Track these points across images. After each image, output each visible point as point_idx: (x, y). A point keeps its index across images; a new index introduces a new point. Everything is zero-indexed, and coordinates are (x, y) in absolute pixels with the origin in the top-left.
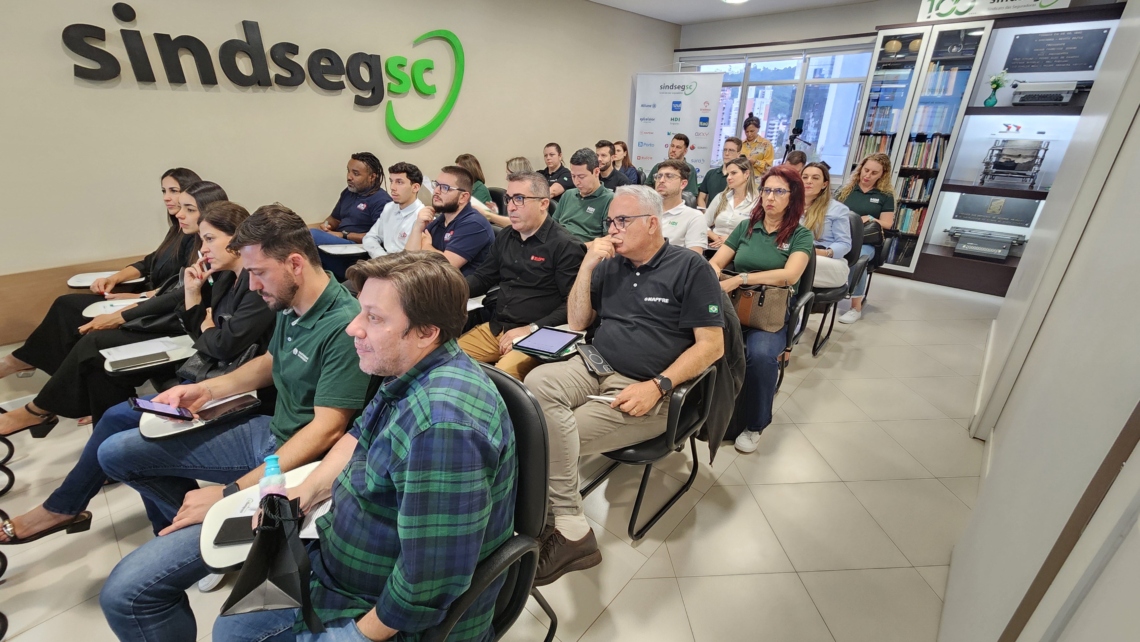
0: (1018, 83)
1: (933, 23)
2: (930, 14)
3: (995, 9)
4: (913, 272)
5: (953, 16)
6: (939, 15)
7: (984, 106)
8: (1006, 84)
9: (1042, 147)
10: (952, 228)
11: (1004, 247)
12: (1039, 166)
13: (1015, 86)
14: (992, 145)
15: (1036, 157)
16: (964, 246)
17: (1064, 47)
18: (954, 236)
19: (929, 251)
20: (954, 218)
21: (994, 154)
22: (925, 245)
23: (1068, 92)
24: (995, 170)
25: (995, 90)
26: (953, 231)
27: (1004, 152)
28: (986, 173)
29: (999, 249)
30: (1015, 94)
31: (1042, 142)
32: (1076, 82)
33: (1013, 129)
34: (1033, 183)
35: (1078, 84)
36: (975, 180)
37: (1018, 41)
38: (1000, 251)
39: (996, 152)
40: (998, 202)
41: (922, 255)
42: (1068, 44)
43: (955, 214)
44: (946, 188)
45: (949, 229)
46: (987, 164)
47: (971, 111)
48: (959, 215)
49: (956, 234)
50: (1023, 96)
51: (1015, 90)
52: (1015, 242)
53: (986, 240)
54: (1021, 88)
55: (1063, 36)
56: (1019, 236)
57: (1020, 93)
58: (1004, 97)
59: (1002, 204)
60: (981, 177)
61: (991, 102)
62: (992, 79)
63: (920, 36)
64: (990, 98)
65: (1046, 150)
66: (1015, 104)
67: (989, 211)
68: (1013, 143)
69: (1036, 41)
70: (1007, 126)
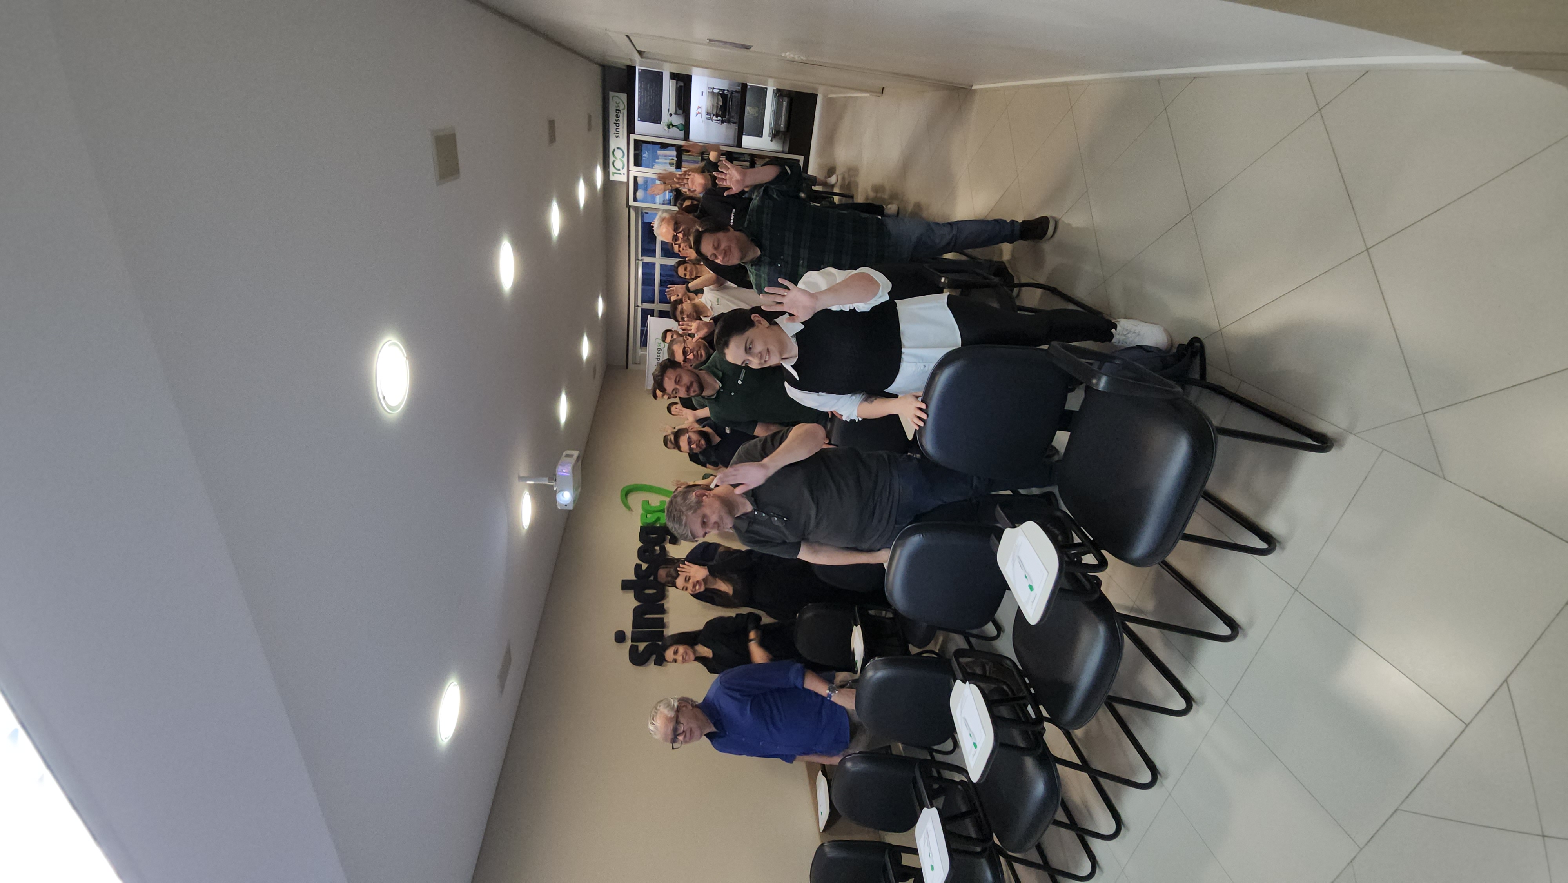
0: (669, 113)
1: (628, 171)
2: (622, 174)
3: (623, 135)
4: (803, 157)
5: (625, 159)
6: (623, 168)
7: (684, 131)
8: (670, 120)
9: (711, 91)
10: (769, 136)
11: (781, 100)
12: (724, 90)
13: (671, 115)
14: (710, 120)
15: (718, 93)
16: (782, 126)
17: (647, 91)
18: (775, 134)
19: (787, 149)
20: (762, 137)
21: (716, 119)
22: (783, 152)
23: (677, 83)
24: (727, 116)
25: (673, 126)
26: (771, 135)
27: (715, 113)
28: (729, 122)
29: (783, 103)
30: (676, 113)
31: (709, 92)
32: (671, 80)
33: (700, 110)
34: (736, 91)
35: (672, 79)
36: (734, 127)
37: (642, 119)
38: (784, 103)
39: (715, 118)
40: (749, 110)
41: (790, 152)
42: (646, 89)
43: (759, 137)
44: (739, 144)
45: (770, 138)
46: (723, 122)
47: (686, 137)
48: (759, 134)
49: (774, 133)
50: (678, 109)
51: (673, 115)
52: (778, 95)
53: (777, 113)
54: (672, 111)
55: (641, 94)
56: (773, 93)
57: (676, 110)
58: (677, 120)
59: (751, 107)
60: (732, 124)
61: (681, 127)
62: (666, 129)
63: (635, 178)
64: (678, 128)
65: (714, 88)
66: (683, 112)
67: (757, 115)
68: (709, 108)
69: (642, 108)
70: (697, 115)
